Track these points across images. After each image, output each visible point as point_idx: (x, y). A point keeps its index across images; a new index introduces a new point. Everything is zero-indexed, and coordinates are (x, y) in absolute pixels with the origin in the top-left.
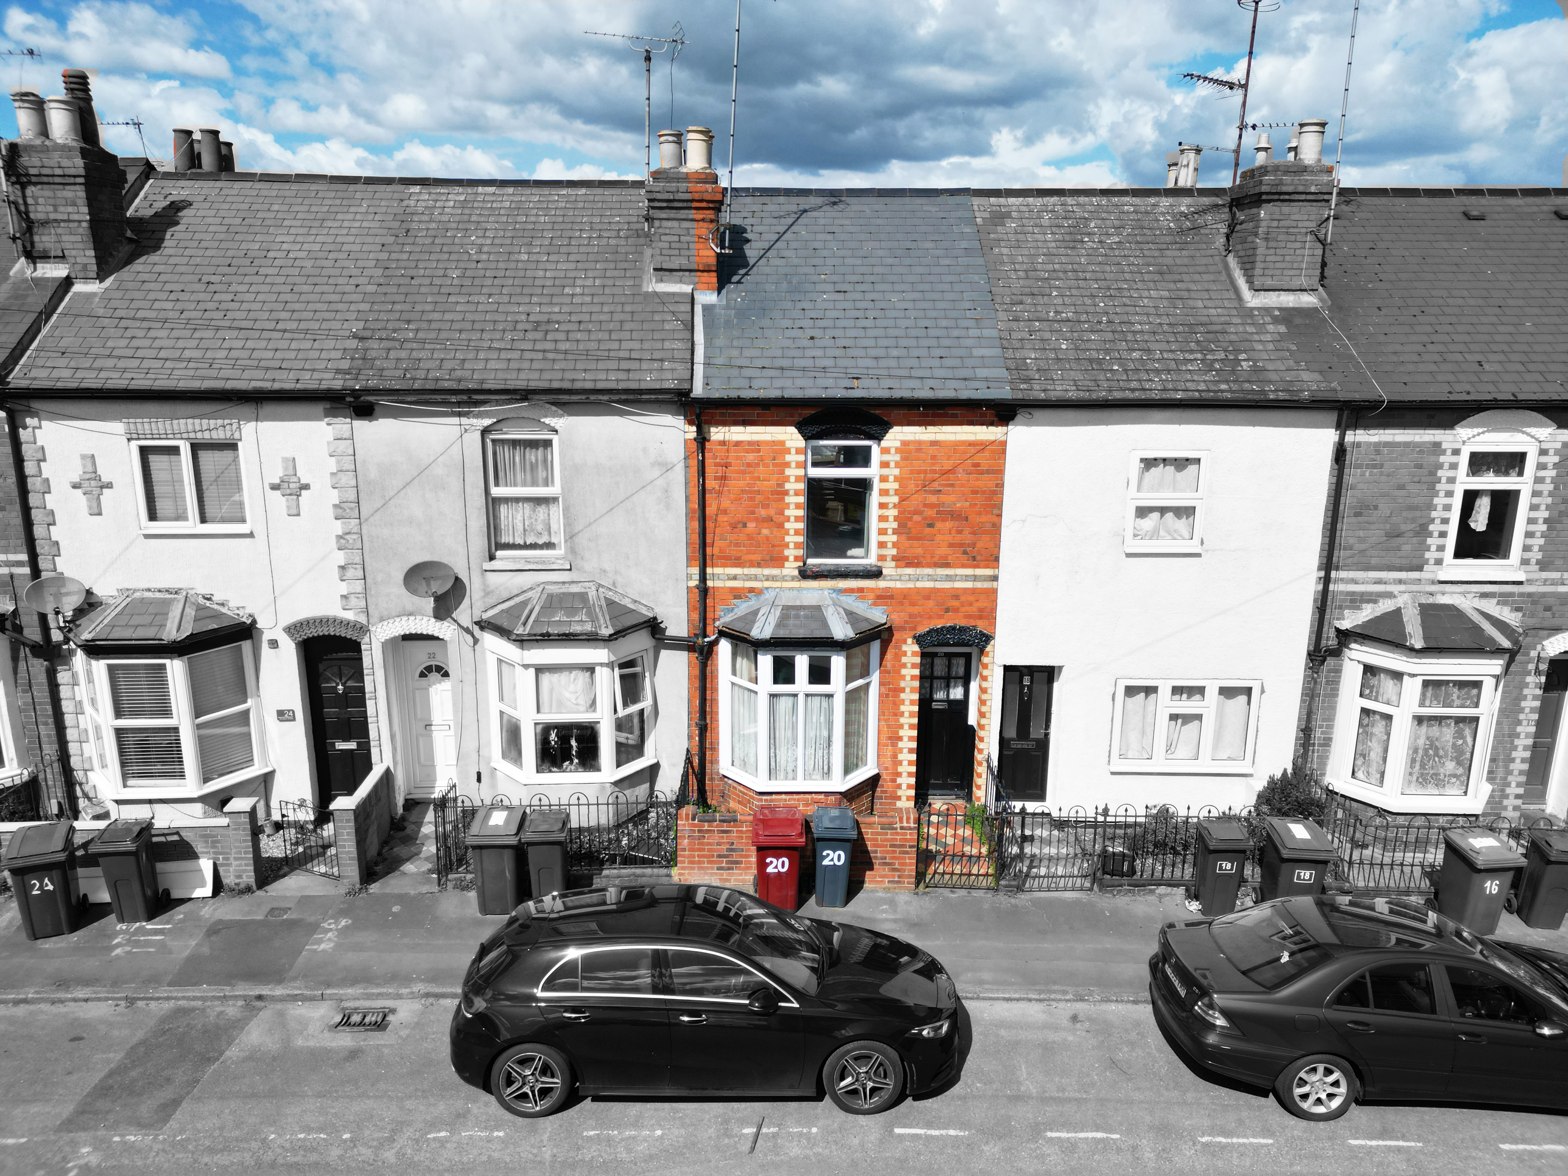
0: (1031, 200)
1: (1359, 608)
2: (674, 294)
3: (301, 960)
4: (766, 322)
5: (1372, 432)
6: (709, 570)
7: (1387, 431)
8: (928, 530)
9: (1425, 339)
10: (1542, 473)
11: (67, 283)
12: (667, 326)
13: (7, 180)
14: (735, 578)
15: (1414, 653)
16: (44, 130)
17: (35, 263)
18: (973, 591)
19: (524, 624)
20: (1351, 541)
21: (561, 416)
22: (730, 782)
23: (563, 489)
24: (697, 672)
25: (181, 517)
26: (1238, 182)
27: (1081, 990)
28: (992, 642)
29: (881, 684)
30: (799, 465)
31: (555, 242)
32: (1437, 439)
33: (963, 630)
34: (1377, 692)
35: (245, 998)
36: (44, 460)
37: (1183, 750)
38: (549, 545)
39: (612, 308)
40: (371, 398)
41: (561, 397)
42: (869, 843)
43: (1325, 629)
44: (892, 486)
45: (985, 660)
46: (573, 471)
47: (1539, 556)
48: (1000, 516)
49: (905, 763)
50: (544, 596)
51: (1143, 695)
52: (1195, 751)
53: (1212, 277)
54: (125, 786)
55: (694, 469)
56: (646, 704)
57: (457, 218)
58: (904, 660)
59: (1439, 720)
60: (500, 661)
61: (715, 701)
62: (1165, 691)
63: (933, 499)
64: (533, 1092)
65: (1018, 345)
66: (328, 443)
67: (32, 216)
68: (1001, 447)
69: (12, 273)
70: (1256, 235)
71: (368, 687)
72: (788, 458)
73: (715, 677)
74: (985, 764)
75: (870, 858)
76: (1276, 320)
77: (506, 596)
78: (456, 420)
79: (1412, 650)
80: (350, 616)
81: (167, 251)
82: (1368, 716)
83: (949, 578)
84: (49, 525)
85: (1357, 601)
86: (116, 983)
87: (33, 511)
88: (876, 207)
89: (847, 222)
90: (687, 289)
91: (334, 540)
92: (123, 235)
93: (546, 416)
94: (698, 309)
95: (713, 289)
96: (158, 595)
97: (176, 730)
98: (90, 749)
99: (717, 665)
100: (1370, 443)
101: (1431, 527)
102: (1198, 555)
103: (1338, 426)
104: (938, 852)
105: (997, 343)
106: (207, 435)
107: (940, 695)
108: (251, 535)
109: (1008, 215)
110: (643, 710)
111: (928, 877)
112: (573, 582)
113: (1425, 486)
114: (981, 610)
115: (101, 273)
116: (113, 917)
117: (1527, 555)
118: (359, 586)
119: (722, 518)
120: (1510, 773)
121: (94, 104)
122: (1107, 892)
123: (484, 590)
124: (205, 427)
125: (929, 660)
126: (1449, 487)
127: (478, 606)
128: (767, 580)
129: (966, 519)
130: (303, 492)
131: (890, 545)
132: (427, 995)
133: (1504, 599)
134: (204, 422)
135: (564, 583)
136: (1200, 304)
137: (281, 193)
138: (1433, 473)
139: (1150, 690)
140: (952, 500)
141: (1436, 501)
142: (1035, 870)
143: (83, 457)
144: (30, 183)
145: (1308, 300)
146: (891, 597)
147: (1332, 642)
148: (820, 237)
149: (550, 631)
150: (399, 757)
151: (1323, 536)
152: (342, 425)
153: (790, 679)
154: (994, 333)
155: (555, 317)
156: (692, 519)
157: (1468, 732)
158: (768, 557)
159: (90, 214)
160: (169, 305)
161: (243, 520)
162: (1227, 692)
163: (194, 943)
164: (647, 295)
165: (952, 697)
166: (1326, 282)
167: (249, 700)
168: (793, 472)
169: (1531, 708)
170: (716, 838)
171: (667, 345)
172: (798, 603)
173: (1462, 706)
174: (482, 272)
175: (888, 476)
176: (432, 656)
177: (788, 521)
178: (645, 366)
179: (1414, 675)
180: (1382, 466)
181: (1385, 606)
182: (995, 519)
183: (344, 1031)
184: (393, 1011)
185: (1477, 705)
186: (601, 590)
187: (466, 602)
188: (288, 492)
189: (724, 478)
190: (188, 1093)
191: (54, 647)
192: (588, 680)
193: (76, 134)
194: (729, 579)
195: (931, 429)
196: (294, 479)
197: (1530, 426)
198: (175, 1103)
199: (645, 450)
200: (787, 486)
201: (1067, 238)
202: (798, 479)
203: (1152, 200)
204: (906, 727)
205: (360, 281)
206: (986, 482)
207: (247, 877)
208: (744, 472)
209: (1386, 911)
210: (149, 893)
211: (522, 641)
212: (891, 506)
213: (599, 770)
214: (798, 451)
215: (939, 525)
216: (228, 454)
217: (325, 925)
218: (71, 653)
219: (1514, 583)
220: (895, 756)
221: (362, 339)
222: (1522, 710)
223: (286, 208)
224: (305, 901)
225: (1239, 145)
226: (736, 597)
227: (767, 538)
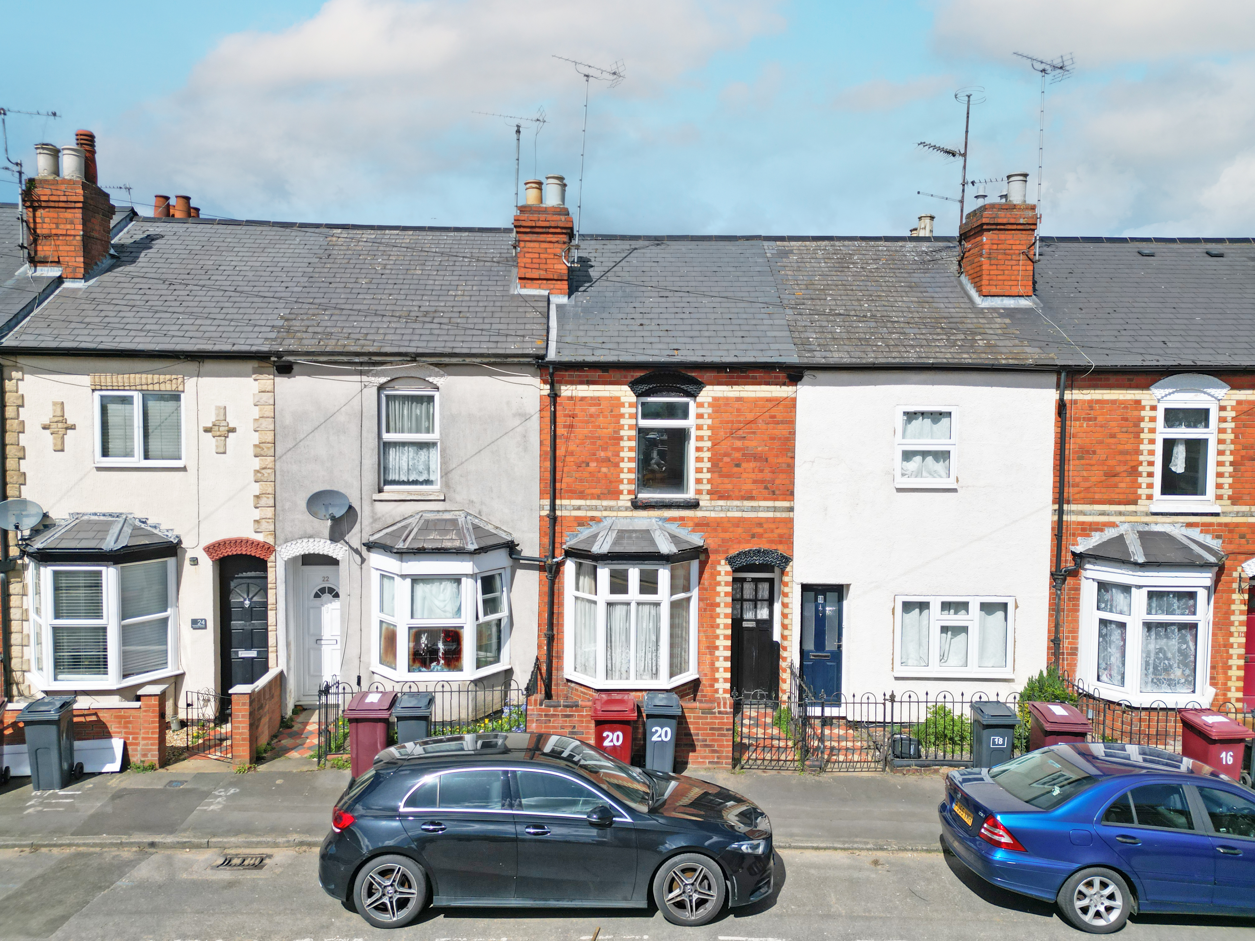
0: (808, 243)
1: (1089, 536)
2: (534, 296)
3: (192, 818)
4: (604, 315)
5: (1085, 392)
6: (558, 502)
7: (1097, 391)
8: (736, 469)
9: (1119, 327)
10: (1223, 425)
11: (60, 280)
12: (528, 315)
13: (23, 205)
14: (579, 508)
15: (1138, 567)
16: (56, 171)
17: (35, 267)
18: (774, 520)
19: (404, 541)
20: (1077, 480)
21: (442, 376)
22: (573, 685)
23: (441, 434)
24: (546, 589)
25: (128, 453)
26: (964, 221)
27: (881, 842)
28: (791, 564)
29: (700, 600)
30: (631, 416)
31: (443, 263)
32: (1138, 397)
33: (766, 553)
34: (1111, 605)
35: (139, 845)
36: (23, 406)
37: (954, 659)
38: (427, 482)
39: (486, 304)
40: (291, 359)
41: (443, 359)
42: (691, 726)
43: (1063, 553)
44: (706, 433)
45: (786, 579)
46: (451, 420)
47: (1230, 492)
48: (793, 458)
49: (721, 670)
50: (422, 521)
51: (917, 610)
52: (964, 660)
53: (950, 290)
54: (56, 679)
55: (547, 420)
56: (503, 614)
57: (368, 248)
58: (719, 578)
59: (1165, 626)
60: (383, 576)
61: (561, 615)
62: (935, 607)
63: (739, 444)
64: (391, 903)
65: (803, 329)
66: (254, 395)
67: (38, 231)
68: (792, 403)
69: (16, 274)
70: (981, 255)
71: (271, 599)
72: (623, 410)
73: (561, 594)
74: (789, 671)
75: (693, 740)
76: (1001, 316)
77: (390, 522)
78: (357, 378)
79: (1136, 564)
80: (260, 538)
81: (140, 265)
82: (1106, 626)
83: (754, 509)
84: (20, 459)
85: (1087, 529)
86: (23, 834)
87: (8, 448)
88: (690, 247)
89: (669, 255)
90: (546, 293)
91: (252, 473)
92: (107, 252)
93: (430, 376)
94: (553, 308)
95: (564, 294)
96: (102, 518)
97: (104, 629)
98: (30, 653)
99: (563, 583)
100: (1085, 401)
101: (1140, 469)
102: (955, 490)
103: (1058, 387)
104: (750, 745)
105: (786, 328)
106: (156, 387)
107: (749, 615)
108: (184, 469)
109: (791, 252)
110: (500, 620)
111: (743, 762)
112: (446, 511)
113: (1132, 436)
114: (780, 536)
115: (87, 276)
116: (30, 786)
117: (1220, 492)
118: (270, 512)
119: (569, 459)
120: (1229, 678)
121: (96, 156)
122: (898, 771)
123: (373, 517)
124: (156, 381)
125: (739, 585)
126: (1151, 436)
127: (367, 531)
128: (606, 510)
129: (766, 460)
130: (230, 434)
131: (705, 481)
132: (302, 844)
133: (1206, 528)
134: (156, 376)
135: (438, 511)
136: (942, 305)
137: (233, 232)
138: (1137, 425)
139: (923, 606)
140: (755, 445)
141: (1142, 447)
142: (835, 757)
143: (55, 404)
144: (40, 207)
145: (1024, 303)
146: (707, 525)
147: (1068, 563)
148: (646, 264)
149: (426, 546)
150: (292, 664)
151: (1055, 476)
152: (266, 381)
153: (624, 590)
154: (784, 322)
155: (440, 309)
156: (545, 460)
157: (1189, 638)
158: (606, 491)
159: (83, 230)
160: (138, 297)
161: (180, 458)
162: (989, 608)
163: (99, 805)
164: (513, 296)
165: (759, 617)
166: (1037, 293)
167: (169, 609)
168: (626, 422)
169: (1240, 622)
170: (560, 721)
171: (528, 326)
172: (631, 528)
173: (1183, 614)
174: (385, 281)
175: (702, 425)
176: (326, 579)
177: (623, 461)
178: (510, 339)
179: (1140, 587)
180: (1095, 419)
181: (1110, 533)
182: (790, 461)
183: (225, 869)
184: (270, 856)
185: (1194, 613)
186: (469, 517)
187: (357, 527)
188: (218, 433)
189: (571, 426)
190: (77, 911)
191: (11, 560)
192: (455, 590)
193: (81, 174)
194: (574, 509)
195: (736, 388)
196: (224, 423)
197: (1209, 388)
198: (64, 918)
199: (508, 403)
200: (622, 433)
201: (837, 265)
202: (630, 427)
203: (900, 244)
204: (722, 637)
205: (289, 284)
206: (781, 431)
207: (153, 756)
208: (587, 422)
209: (1141, 760)
210: (65, 766)
211: (402, 553)
212: (705, 449)
213: (461, 670)
214: (631, 405)
215: (744, 465)
216: (171, 404)
217: (216, 793)
218: (25, 567)
219: (1212, 514)
220: (712, 664)
221: (287, 320)
222: (1232, 624)
223: (237, 240)
224: (200, 777)
225: (963, 197)
226: (580, 525)
227: (606, 475)
